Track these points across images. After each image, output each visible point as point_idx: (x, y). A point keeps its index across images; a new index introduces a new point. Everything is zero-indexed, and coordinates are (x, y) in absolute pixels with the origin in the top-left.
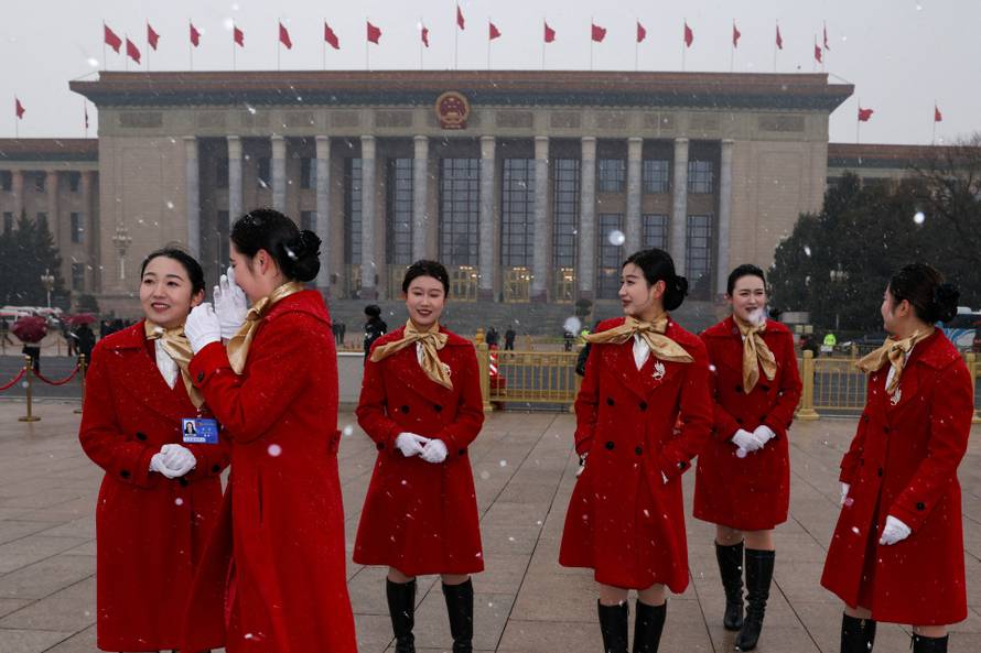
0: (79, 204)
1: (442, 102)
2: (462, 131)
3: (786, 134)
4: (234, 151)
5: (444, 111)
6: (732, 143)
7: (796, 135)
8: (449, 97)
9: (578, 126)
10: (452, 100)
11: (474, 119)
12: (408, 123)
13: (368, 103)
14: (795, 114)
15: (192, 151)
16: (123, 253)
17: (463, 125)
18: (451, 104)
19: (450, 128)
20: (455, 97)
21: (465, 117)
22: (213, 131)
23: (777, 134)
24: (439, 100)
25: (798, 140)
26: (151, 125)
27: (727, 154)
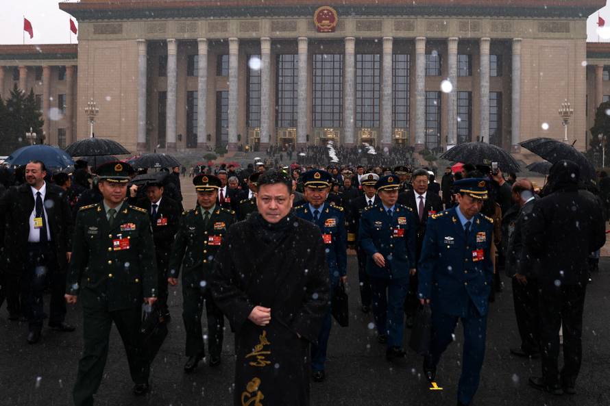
0: (64, 89)
1: (319, 14)
2: (332, 33)
3: (557, 35)
4: (172, 49)
5: (320, 20)
6: (520, 41)
7: (564, 35)
8: (324, 10)
9: (413, 30)
10: (325, 12)
11: (341, 26)
12: (294, 29)
13: (265, 15)
14: (563, 20)
15: (142, 49)
16: (92, 119)
17: (333, 30)
18: (325, 15)
19: (323, 32)
20: (327, 10)
21: (334, 24)
22: (157, 36)
23: (552, 35)
24: (317, 12)
25: (566, 39)
26: (114, 32)
27: (517, 48)
